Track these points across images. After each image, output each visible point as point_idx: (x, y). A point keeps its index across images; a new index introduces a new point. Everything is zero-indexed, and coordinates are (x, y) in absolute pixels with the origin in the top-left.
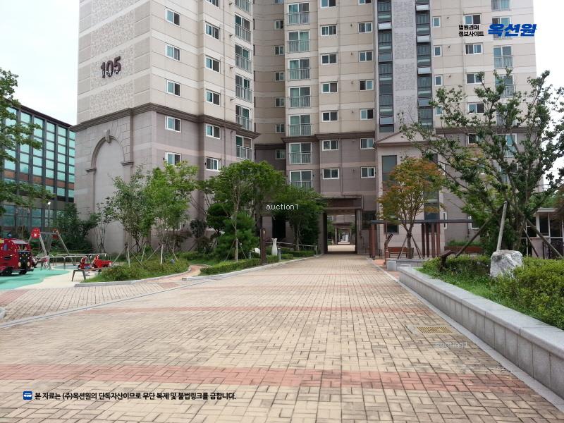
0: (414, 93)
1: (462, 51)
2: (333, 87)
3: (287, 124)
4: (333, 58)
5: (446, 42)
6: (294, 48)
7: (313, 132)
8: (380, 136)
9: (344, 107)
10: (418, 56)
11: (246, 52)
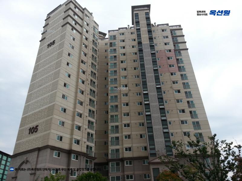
0: (163, 140)
1: (180, 123)
2: (129, 137)
3: (109, 153)
4: (128, 125)
5: (173, 119)
6: (112, 121)
7: (121, 157)
8: (151, 159)
9: (134, 145)
10: (162, 125)
11: (92, 123)
